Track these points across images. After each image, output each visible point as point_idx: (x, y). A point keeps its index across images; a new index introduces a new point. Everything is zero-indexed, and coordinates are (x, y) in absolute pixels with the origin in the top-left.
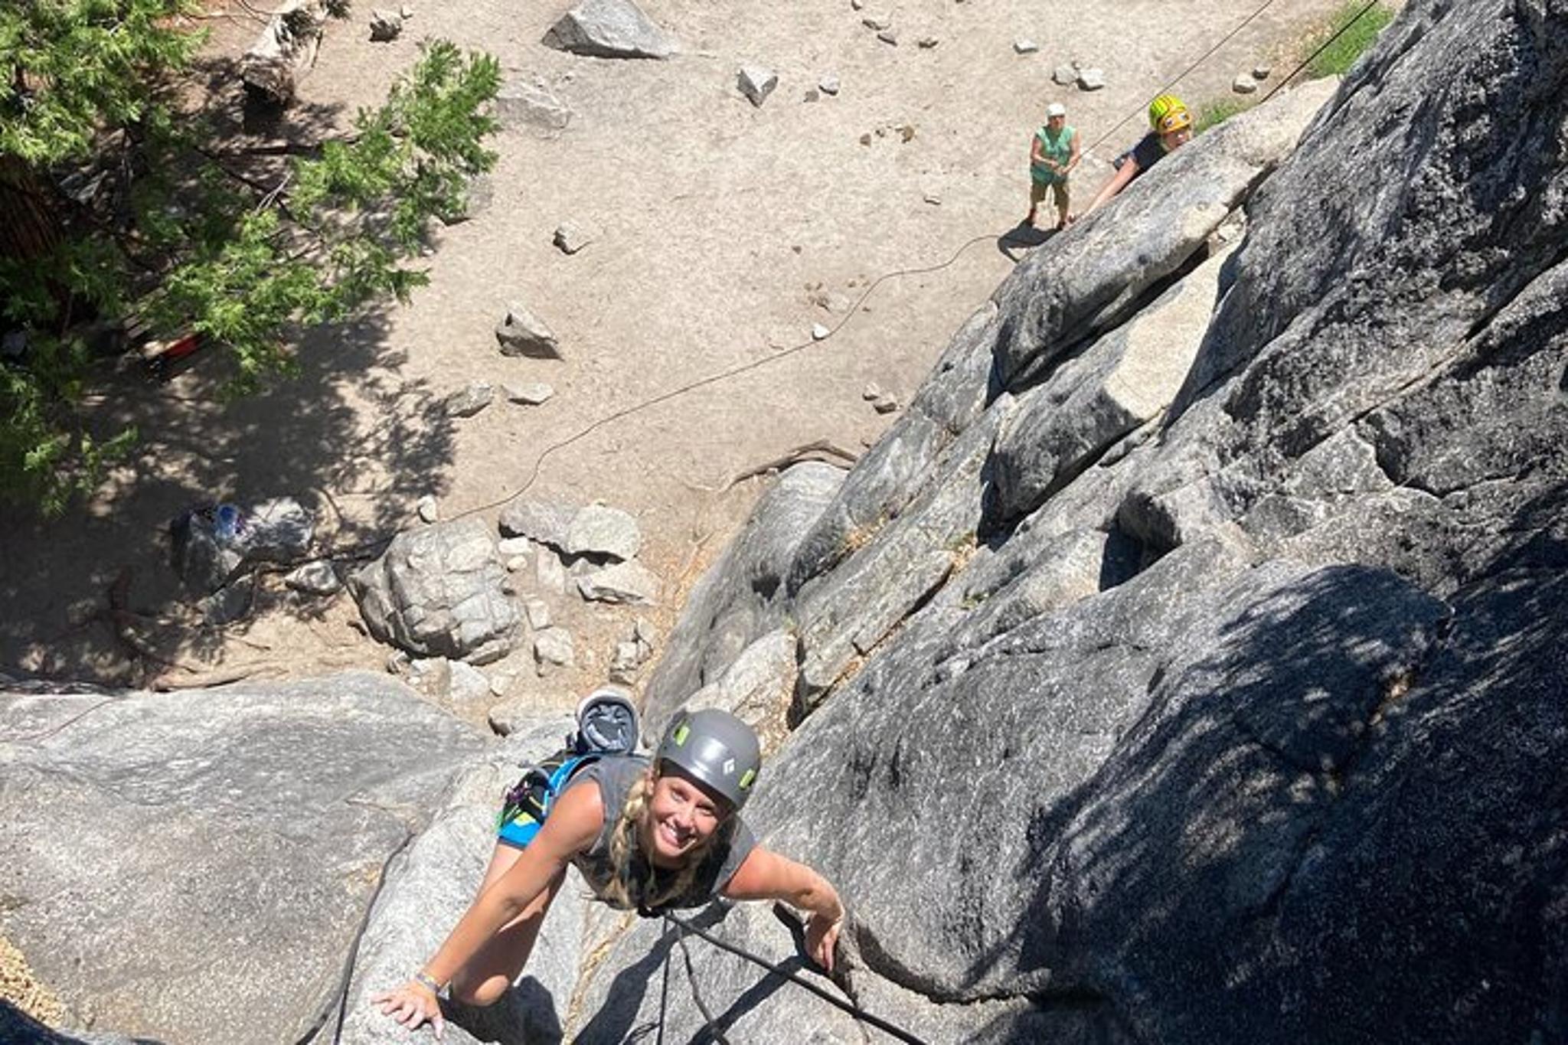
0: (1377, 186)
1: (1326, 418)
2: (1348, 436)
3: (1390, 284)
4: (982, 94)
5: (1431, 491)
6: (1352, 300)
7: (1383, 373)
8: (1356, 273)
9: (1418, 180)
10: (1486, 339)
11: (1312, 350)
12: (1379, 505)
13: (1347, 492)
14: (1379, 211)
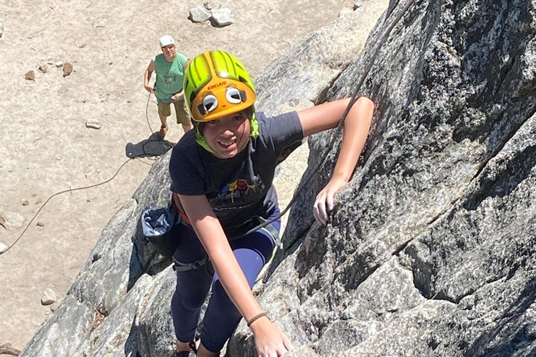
0: (403, 62)
1: (375, 253)
2: (393, 266)
3: (416, 139)
4: (129, 33)
5: (451, 300)
6: (388, 155)
7: (416, 212)
8: (390, 133)
9: (429, 53)
10: (485, 174)
11: (362, 199)
12: (413, 316)
13: (392, 311)
14: (405, 81)
